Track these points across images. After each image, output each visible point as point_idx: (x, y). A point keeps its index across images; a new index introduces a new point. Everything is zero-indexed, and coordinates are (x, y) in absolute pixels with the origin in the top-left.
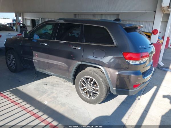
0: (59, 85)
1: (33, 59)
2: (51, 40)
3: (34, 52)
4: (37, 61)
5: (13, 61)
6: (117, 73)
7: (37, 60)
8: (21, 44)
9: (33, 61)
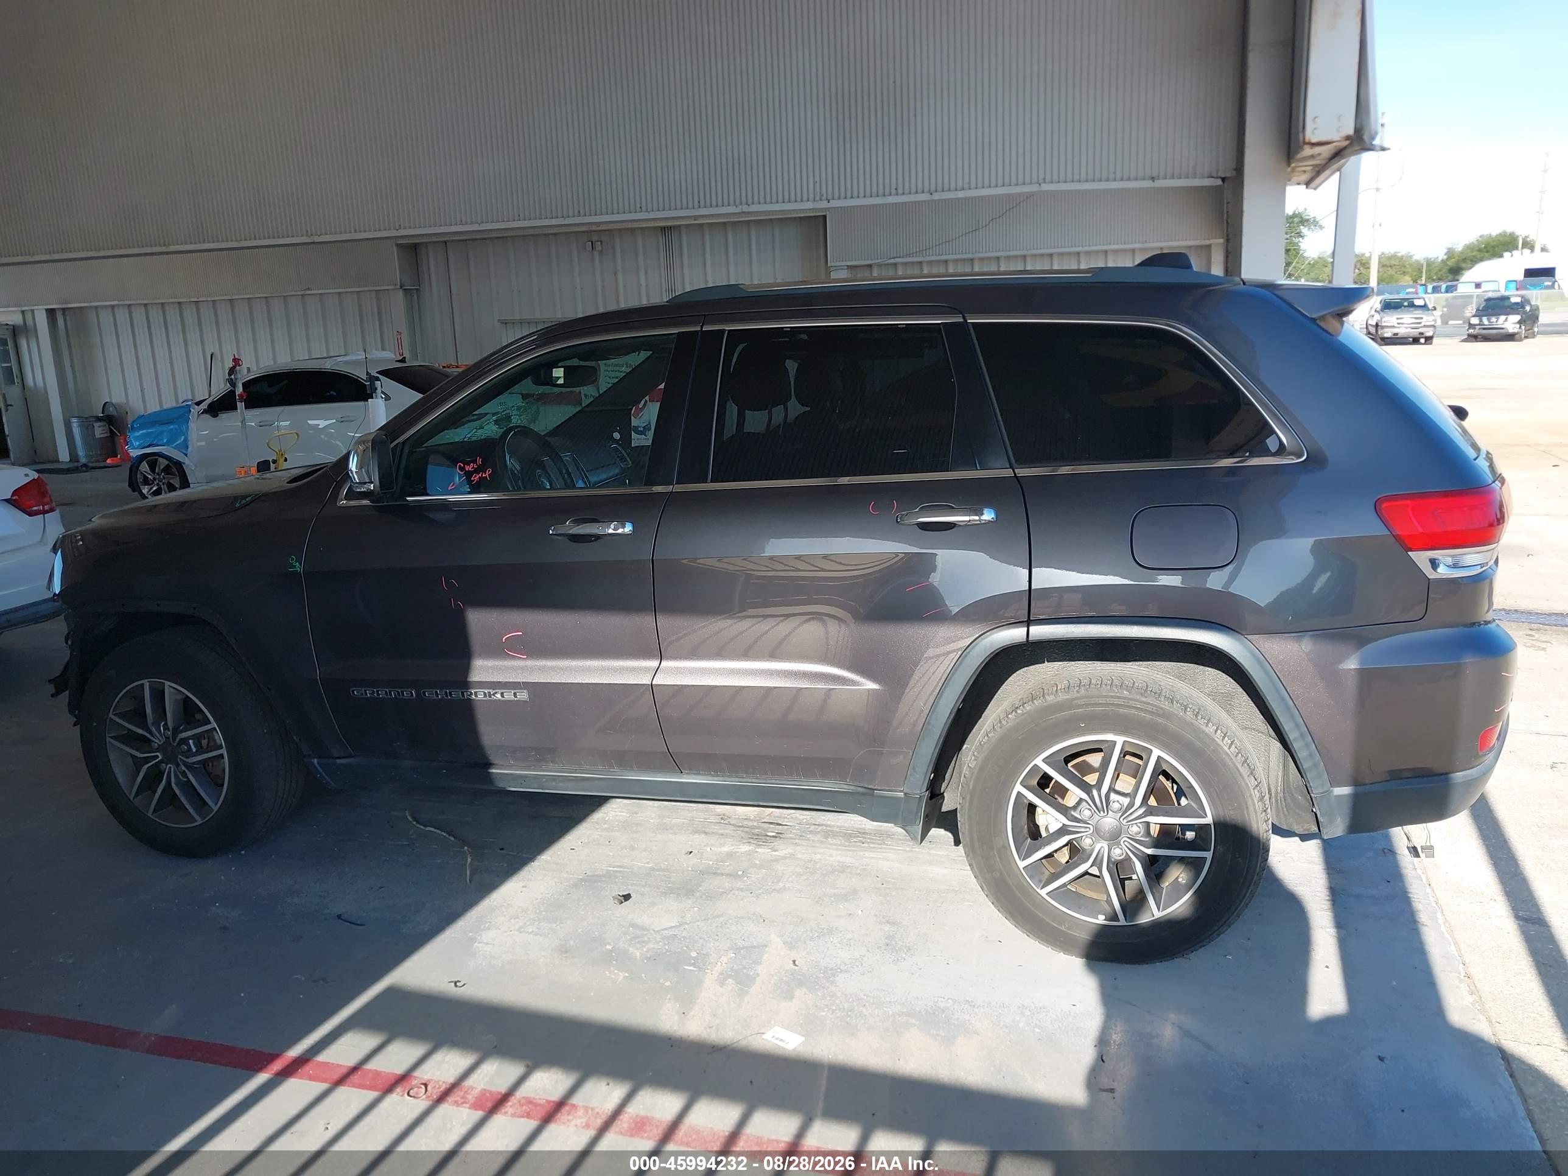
0: (733, 875)
1: (465, 685)
2: (670, 488)
3: (479, 620)
4: (523, 695)
5: (184, 741)
6: (1352, 664)
7: (526, 686)
8: (298, 567)
9: (470, 701)
